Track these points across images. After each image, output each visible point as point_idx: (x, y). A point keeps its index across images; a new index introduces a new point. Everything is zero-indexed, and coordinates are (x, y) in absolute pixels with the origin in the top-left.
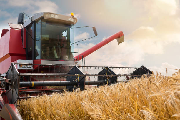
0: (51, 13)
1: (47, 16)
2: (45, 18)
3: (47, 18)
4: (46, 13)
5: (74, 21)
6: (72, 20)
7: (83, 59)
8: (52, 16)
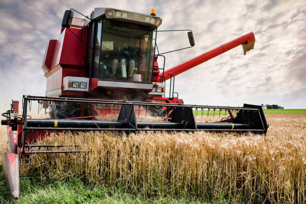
0: (116, 11)
1: (110, 14)
2: (107, 17)
3: (110, 17)
4: (108, 10)
5: (156, 22)
6: (152, 21)
7: (173, 78)
8: (118, 15)
